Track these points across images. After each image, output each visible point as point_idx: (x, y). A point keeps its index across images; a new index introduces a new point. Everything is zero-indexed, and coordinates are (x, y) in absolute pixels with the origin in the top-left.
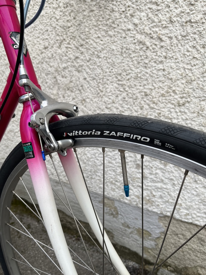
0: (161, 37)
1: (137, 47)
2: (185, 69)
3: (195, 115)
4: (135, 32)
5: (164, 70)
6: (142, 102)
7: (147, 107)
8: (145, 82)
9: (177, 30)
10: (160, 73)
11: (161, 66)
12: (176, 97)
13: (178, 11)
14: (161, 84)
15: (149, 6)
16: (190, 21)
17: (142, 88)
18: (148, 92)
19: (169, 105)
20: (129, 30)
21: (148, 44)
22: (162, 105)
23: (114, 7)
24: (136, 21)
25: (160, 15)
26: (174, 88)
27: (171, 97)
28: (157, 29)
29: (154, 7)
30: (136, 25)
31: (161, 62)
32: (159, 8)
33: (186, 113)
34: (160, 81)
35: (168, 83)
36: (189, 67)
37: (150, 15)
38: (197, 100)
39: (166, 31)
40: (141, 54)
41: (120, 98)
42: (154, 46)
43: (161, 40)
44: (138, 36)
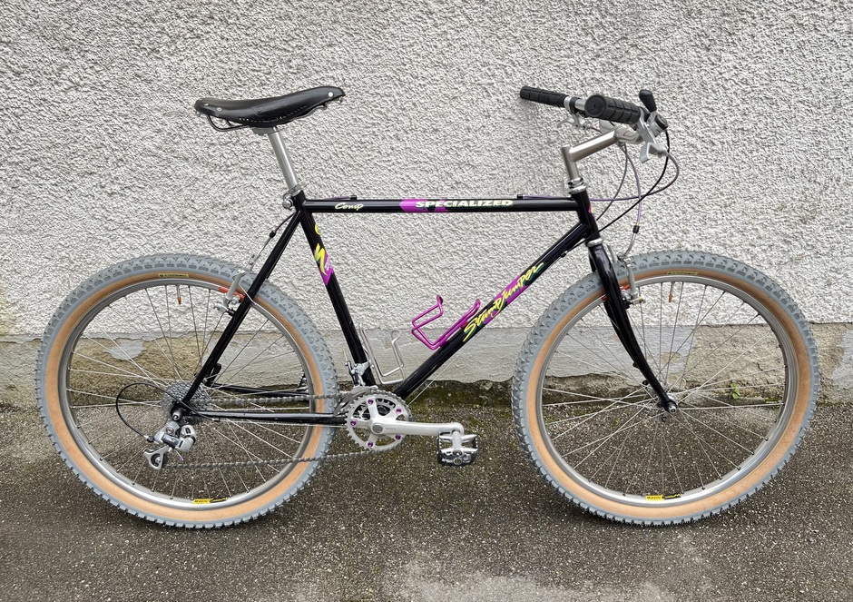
0: (715, 141)
1: (687, 149)
2: (733, 171)
3: (740, 214)
4: (685, 134)
5: (713, 173)
6: (686, 206)
7: (692, 210)
8: (691, 185)
9: (729, 137)
10: (709, 175)
11: (710, 169)
12: (723, 198)
13: (732, 119)
14: (708, 186)
15: (704, 110)
16: (742, 129)
17: (686, 191)
18: (694, 195)
19: (716, 207)
20: (679, 131)
21: (699, 146)
22: (707, 208)
23: (664, 106)
24: (689, 124)
25: (714, 121)
26: (721, 190)
27: (718, 199)
28: (710, 134)
29: (710, 113)
30: (688, 127)
31: (711, 165)
32: (715, 114)
33: (731, 213)
34: (708, 183)
35: (716, 185)
36: (737, 170)
37: (705, 120)
38: (742, 200)
39: (719, 136)
40: (690, 156)
41: (658, 202)
42: (704, 149)
43: (714, 144)
44: (690, 139)
